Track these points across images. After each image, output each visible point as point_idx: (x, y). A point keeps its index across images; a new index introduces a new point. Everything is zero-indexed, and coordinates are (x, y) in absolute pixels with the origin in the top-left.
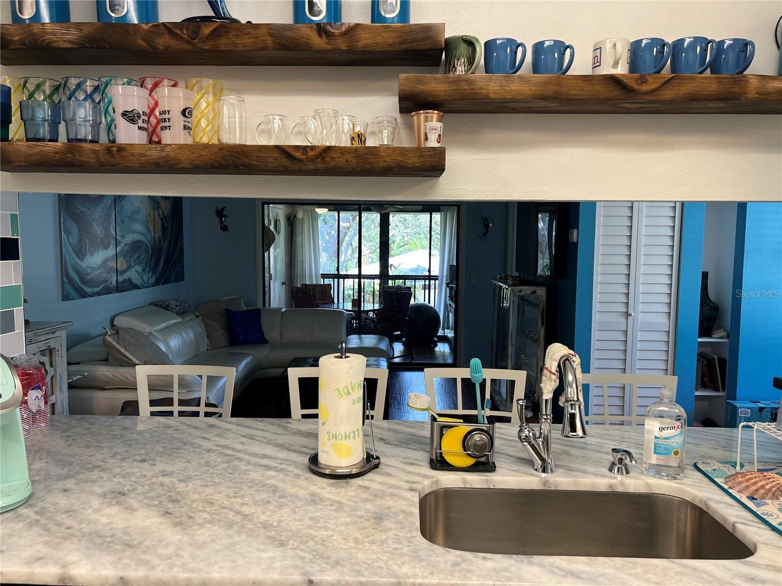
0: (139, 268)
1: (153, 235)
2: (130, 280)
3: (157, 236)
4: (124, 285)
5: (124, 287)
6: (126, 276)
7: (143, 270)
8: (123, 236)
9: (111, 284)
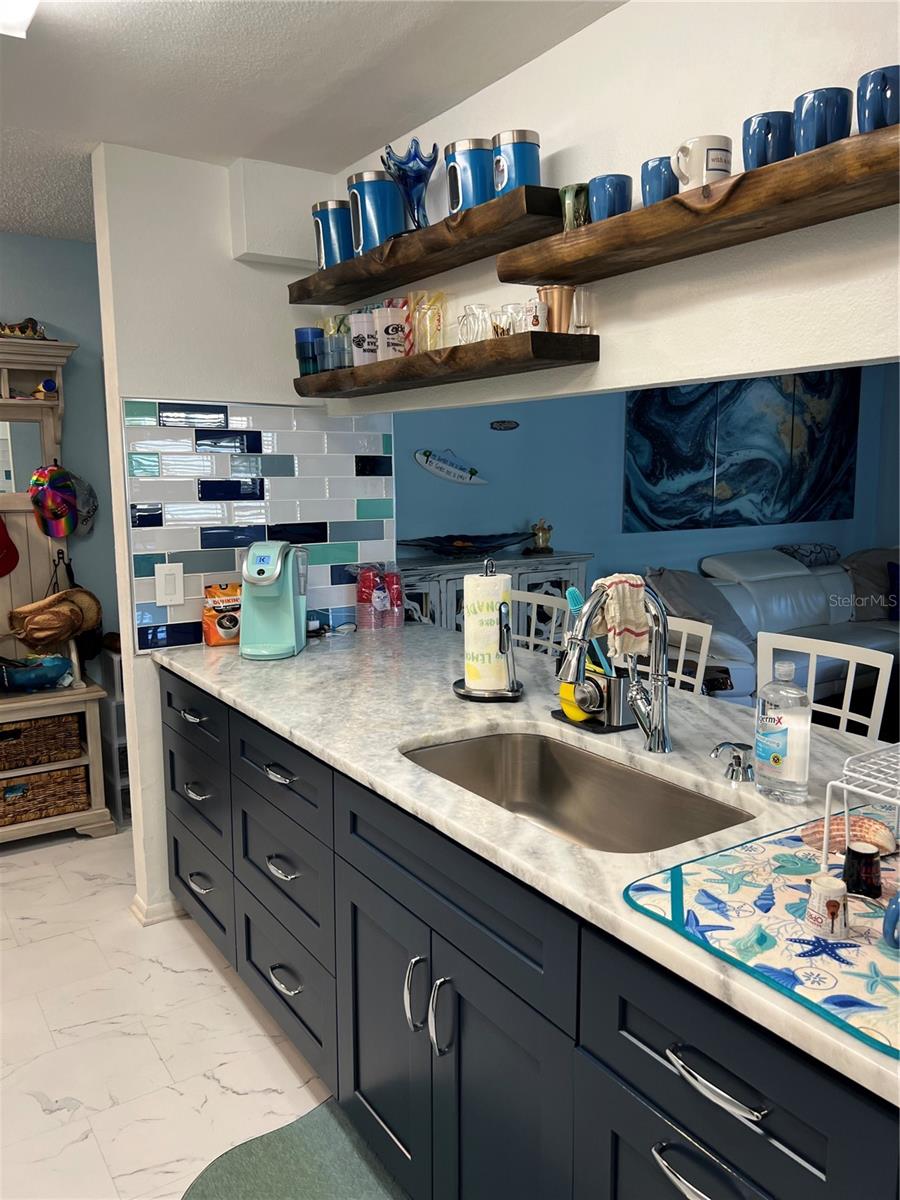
0: (757, 498)
1: (789, 451)
2: (736, 512)
3: (796, 452)
4: (725, 518)
6: (731, 506)
7: (763, 500)
8: (729, 454)
9: (701, 515)
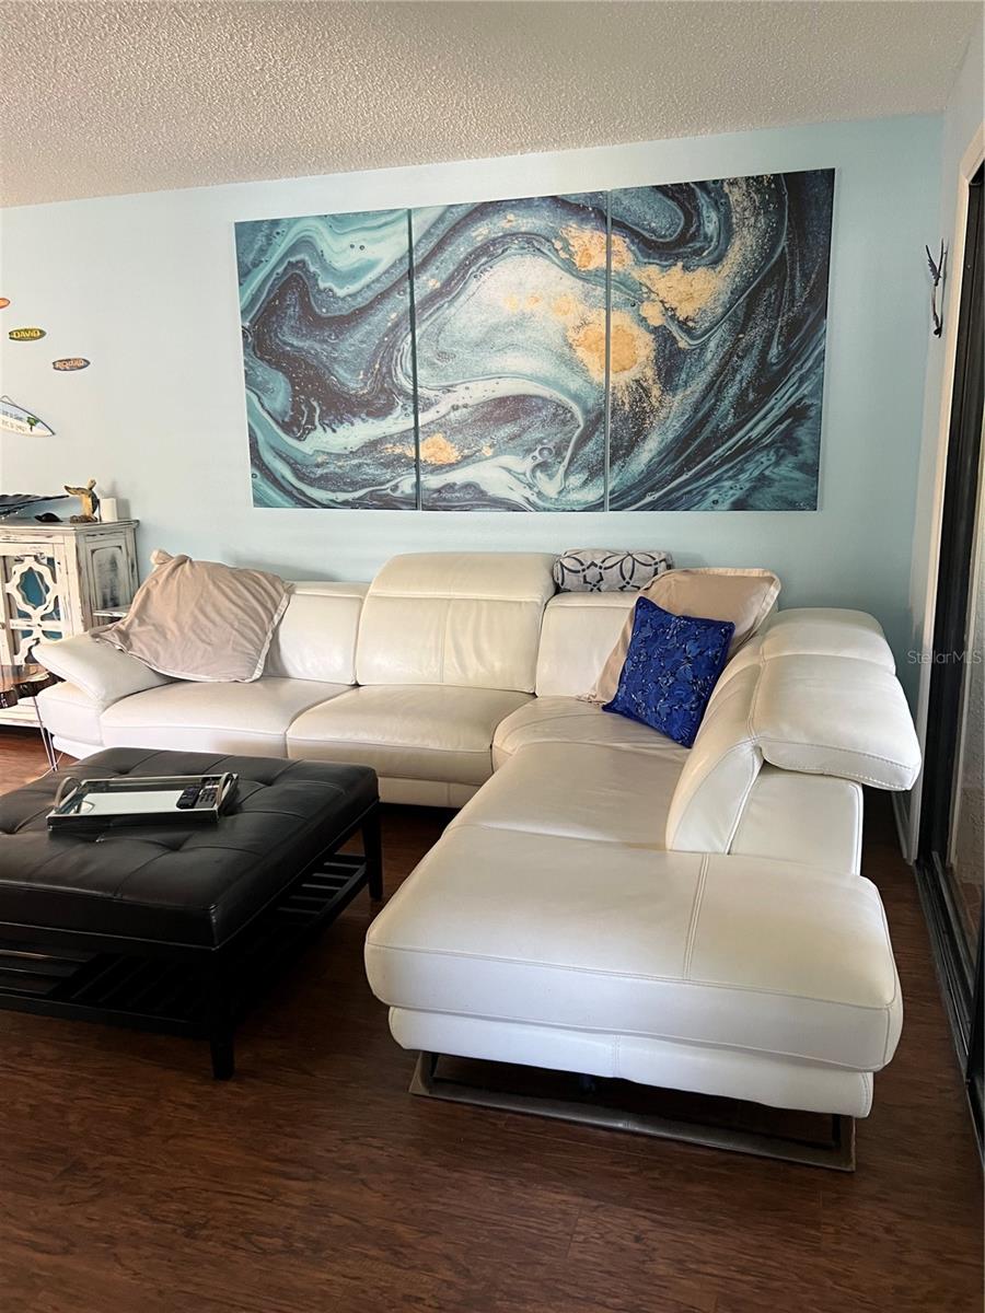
2: (468, 486)
3: (622, 378)
4: (448, 496)
5: (445, 500)
6: (458, 477)
7: (538, 466)
8: (448, 390)
9: (395, 488)
